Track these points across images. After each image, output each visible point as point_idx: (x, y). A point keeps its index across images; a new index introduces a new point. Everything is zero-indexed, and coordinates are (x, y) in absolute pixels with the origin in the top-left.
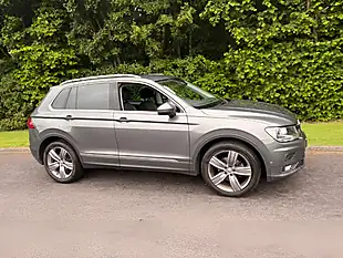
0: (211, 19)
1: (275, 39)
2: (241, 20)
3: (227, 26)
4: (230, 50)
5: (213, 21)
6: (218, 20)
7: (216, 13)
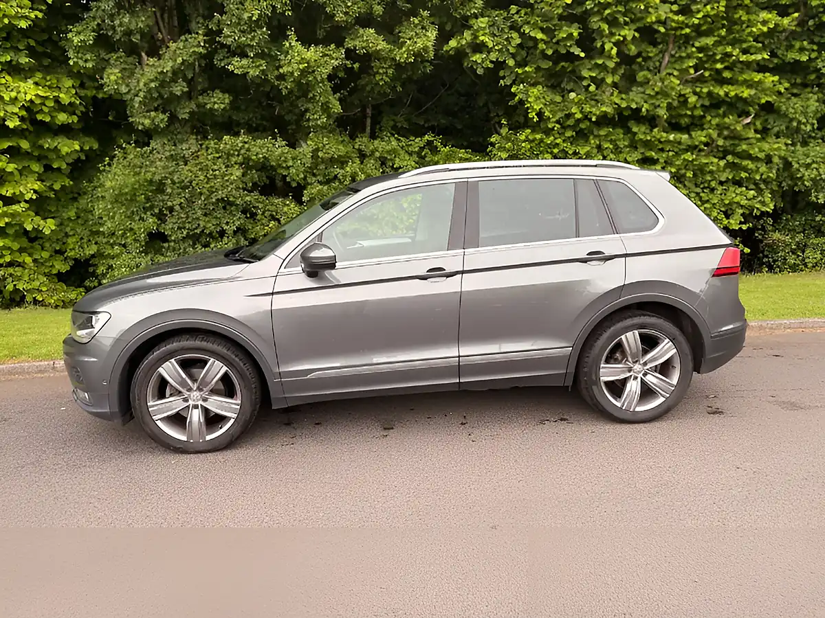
0: (477, 58)
1: (604, 120)
2: (538, 69)
3: (503, 78)
4: (504, 131)
5: (479, 61)
6: (491, 62)
7: (491, 45)
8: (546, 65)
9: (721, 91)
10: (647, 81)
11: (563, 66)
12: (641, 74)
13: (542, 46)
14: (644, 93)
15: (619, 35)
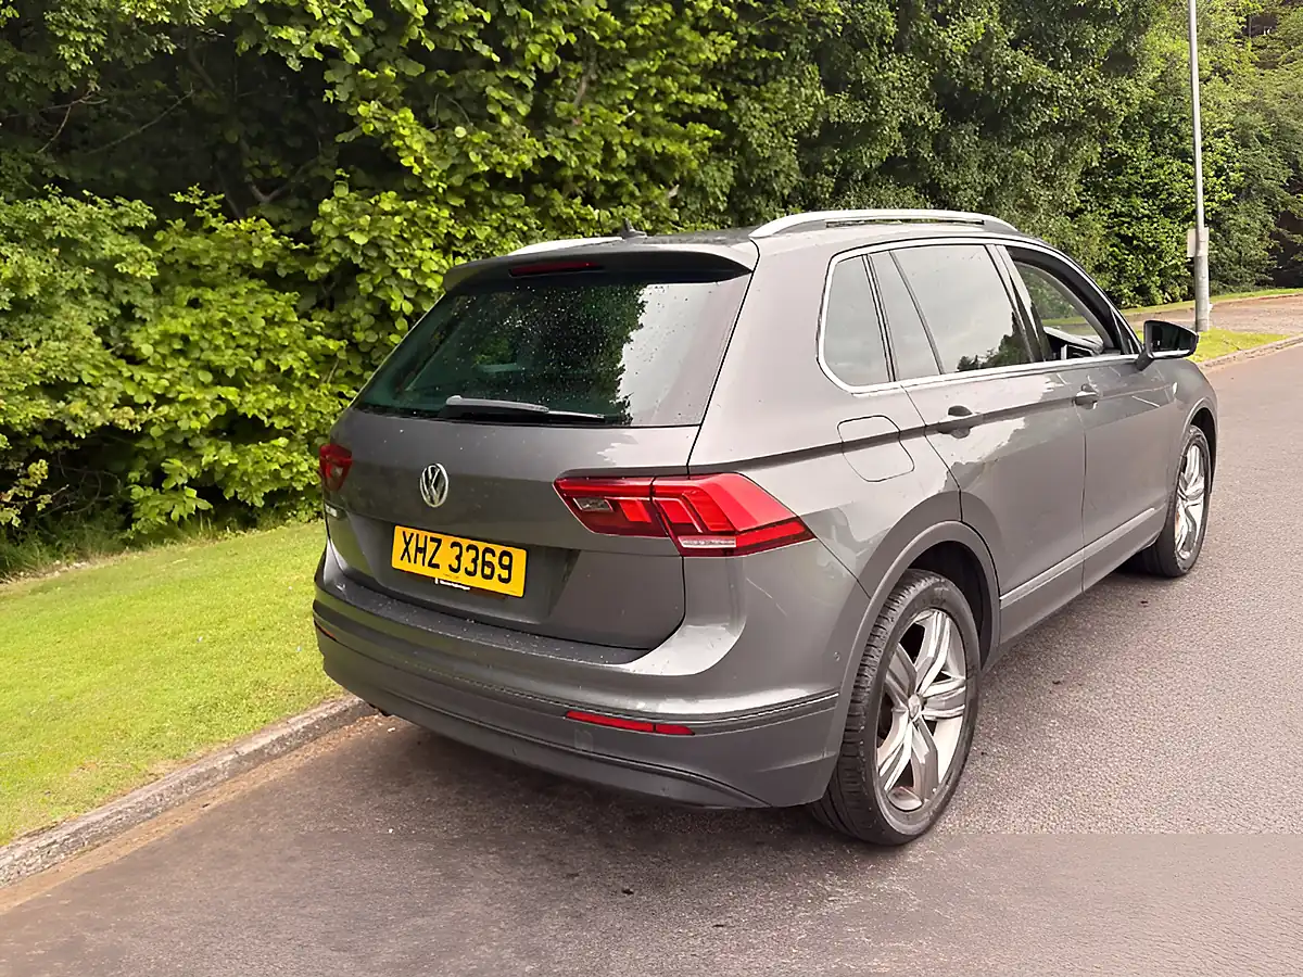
3: (332, 86)
4: (341, 191)
5: (296, 42)
6: (319, 47)
7: (318, 16)
8: (415, 70)
9: (656, 145)
10: (568, 118)
11: (440, 78)
12: (563, 105)
13: (415, 31)
14: (566, 137)
15: (550, 33)
